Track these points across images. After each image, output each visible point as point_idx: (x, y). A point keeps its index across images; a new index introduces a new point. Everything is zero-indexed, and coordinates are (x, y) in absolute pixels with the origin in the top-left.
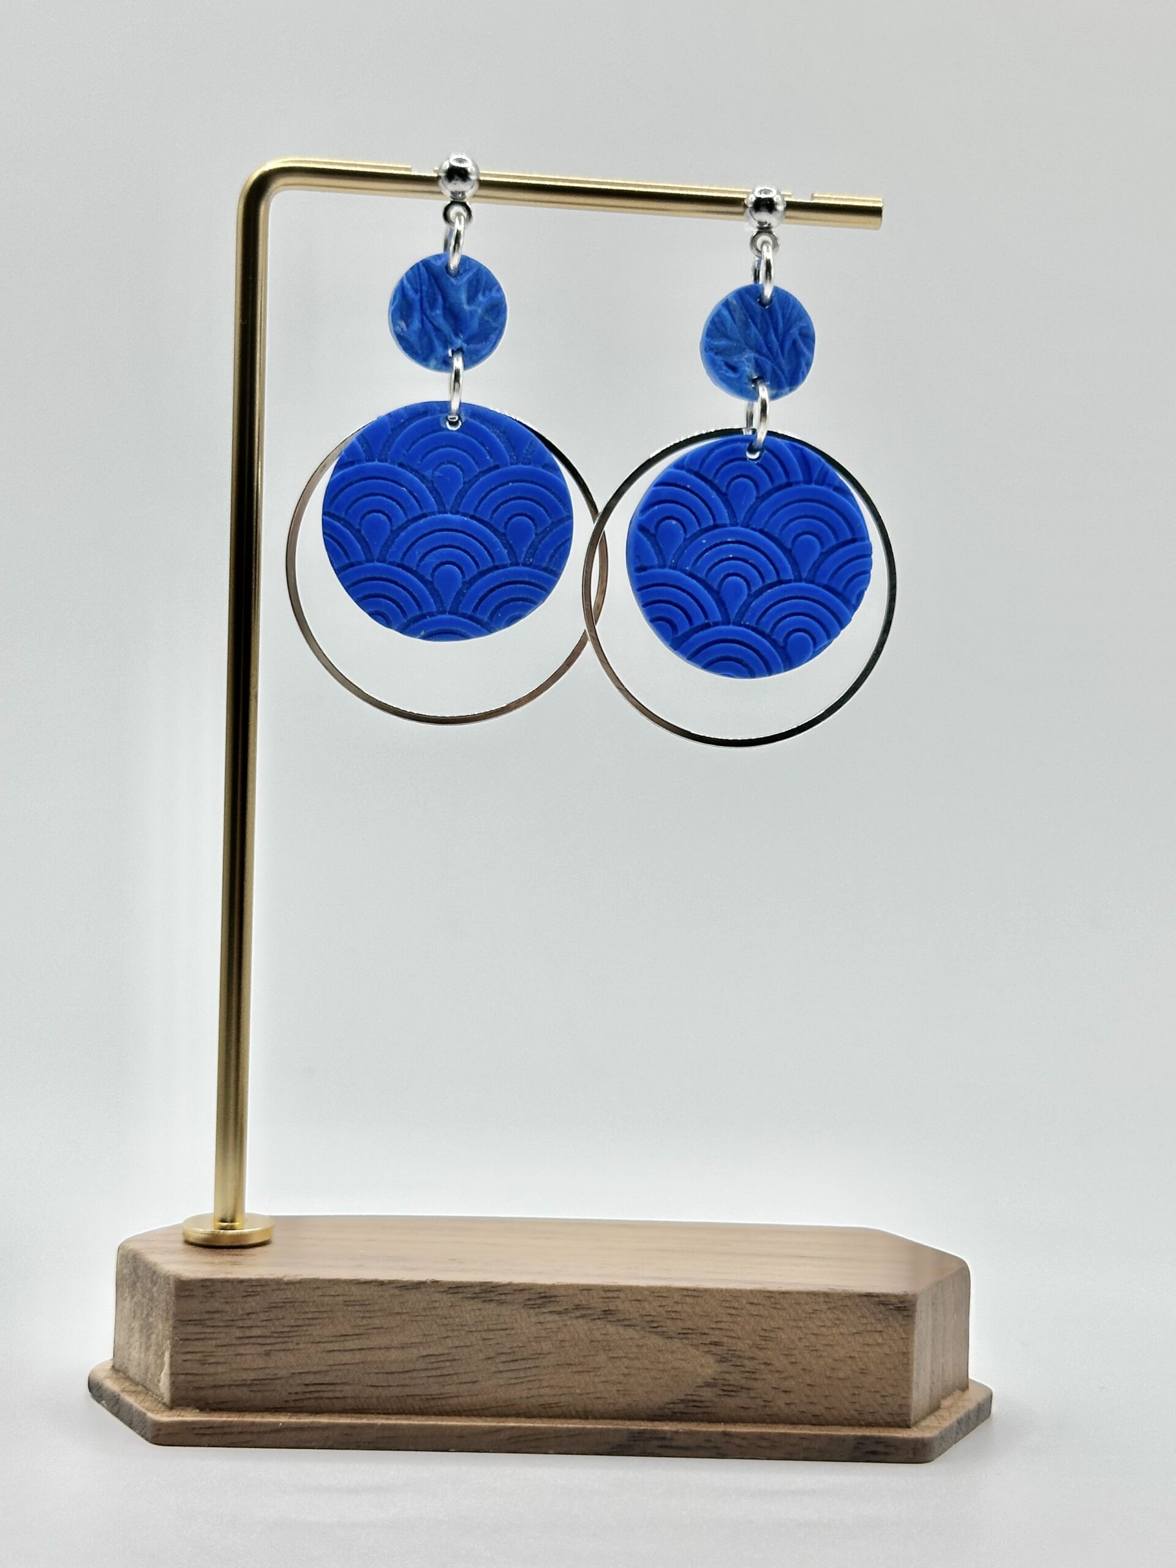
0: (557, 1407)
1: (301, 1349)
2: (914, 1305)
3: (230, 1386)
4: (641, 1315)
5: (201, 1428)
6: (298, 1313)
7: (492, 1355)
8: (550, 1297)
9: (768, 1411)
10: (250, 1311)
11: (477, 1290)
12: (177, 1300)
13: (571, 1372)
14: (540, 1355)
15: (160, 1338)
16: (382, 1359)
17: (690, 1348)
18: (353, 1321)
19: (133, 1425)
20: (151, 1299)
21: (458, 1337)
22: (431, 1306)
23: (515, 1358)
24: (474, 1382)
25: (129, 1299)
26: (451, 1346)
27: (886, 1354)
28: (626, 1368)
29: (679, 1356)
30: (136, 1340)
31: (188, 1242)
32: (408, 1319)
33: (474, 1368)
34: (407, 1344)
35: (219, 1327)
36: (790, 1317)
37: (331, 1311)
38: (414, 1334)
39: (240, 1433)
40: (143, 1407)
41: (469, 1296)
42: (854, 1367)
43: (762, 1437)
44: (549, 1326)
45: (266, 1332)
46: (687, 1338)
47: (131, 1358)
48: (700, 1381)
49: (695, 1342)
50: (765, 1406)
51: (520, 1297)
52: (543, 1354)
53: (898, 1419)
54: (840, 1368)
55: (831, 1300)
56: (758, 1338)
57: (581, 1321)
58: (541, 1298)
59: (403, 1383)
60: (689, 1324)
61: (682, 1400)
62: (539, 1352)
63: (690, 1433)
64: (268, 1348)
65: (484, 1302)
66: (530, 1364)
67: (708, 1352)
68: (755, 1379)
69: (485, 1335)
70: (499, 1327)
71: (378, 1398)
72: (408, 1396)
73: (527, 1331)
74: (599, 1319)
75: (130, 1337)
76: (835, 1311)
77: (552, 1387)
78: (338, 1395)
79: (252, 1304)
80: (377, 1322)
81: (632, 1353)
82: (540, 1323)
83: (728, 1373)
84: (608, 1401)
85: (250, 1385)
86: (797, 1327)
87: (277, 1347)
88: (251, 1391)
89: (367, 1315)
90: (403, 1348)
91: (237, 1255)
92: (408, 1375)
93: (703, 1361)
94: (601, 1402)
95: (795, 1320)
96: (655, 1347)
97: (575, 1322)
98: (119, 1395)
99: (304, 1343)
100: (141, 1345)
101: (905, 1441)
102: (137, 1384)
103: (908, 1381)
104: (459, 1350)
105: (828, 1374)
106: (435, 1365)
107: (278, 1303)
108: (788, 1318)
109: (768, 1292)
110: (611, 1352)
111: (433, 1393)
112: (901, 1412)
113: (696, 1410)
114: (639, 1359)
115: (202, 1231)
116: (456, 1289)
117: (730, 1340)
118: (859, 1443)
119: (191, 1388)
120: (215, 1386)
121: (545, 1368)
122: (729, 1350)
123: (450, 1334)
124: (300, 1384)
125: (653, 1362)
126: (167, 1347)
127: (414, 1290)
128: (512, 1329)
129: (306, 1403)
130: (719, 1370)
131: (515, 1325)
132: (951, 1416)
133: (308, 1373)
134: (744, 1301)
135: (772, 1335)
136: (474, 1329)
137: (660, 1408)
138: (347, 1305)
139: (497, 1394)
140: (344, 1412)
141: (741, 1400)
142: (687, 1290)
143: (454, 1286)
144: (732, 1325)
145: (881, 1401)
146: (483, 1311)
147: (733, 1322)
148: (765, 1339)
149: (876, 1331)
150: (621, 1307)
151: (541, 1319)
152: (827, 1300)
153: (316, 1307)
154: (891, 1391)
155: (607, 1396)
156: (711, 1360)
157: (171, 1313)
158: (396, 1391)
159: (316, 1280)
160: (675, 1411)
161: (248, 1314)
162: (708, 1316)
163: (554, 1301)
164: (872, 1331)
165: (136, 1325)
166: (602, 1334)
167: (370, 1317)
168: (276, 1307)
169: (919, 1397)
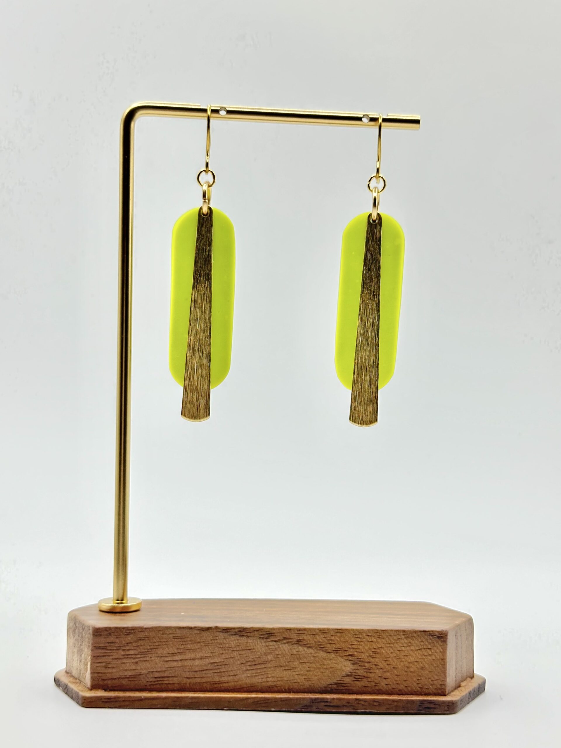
0: (275, 687)
1: (153, 660)
2: (447, 635)
3: (119, 678)
4: (315, 642)
5: (105, 699)
6: (151, 642)
7: (244, 662)
8: (271, 634)
9: (377, 688)
10: (128, 642)
11: (237, 630)
12: (93, 636)
13: (282, 670)
14: (266, 662)
15: (86, 656)
16: (192, 664)
17: (339, 657)
18: (177, 646)
19: (73, 698)
20: (82, 637)
21: (227, 653)
22: (214, 639)
23: (255, 663)
24: (235, 675)
25: (72, 638)
26: (224, 657)
27: (433, 660)
28: (309, 667)
29: (334, 662)
30: (76, 658)
31: (101, 611)
32: (203, 645)
33: (236, 668)
34: (203, 657)
35: (113, 650)
36: (387, 642)
37: (167, 641)
38: (207, 652)
39: (124, 701)
40: (78, 689)
41: (233, 633)
42: (418, 666)
43: (374, 700)
44: (271, 648)
45: (136, 652)
46: (336, 653)
47: (74, 666)
48: (344, 674)
49: (341, 655)
50: (376, 686)
51: (256, 633)
52: (268, 661)
53: (440, 691)
54: (411, 667)
55: (406, 634)
56: (371, 652)
57: (287, 645)
58: (267, 634)
59: (202, 676)
60: (338, 646)
61: (336, 684)
62: (266, 660)
63: (340, 699)
64: (137, 660)
65: (240, 636)
66: (263, 666)
67: (347, 659)
68: (371, 673)
69: (240, 652)
70: (247, 648)
71: (190, 684)
72: (204, 682)
73: (261, 650)
74: (295, 644)
75: (73, 656)
76: (408, 639)
77: (273, 677)
78: (171, 682)
79: (130, 638)
80: (189, 646)
81: (311, 660)
82: (267, 646)
83: (357, 669)
84: (300, 684)
85: (128, 678)
86: (390, 647)
87: (141, 659)
88: (129, 681)
89: (184, 643)
90: (201, 659)
91: (123, 616)
92: (204, 672)
93: (345, 664)
94: (297, 684)
95: (389, 643)
96: (322, 657)
97: (283, 645)
98: (67, 684)
99: (154, 657)
100: (78, 659)
101: (444, 702)
102: (76, 679)
103: (445, 673)
104: (228, 660)
105: (406, 669)
106: (217, 667)
107: (142, 638)
108: (386, 642)
109: (376, 630)
110: (301, 660)
111: (216, 681)
112: (441, 688)
113: (342, 688)
114: (314, 663)
115: (107, 606)
116: (226, 630)
117: (358, 654)
118: (421, 703)
119: (101, 679)
120: (112, 679)
121: (269, 668)
122: (357, 658)
123: (224, 652)
124: (152, 677)
125: (321, 665)
126: (89, 659)
127: (206, 631)
128: (254, 649)
129: (155, 686)
130: (353, 668)
131: (255, 647)
132: (465, 690)
133: (156, 671)
134: (364, 634)
135: (378, 651)
136: (235, 650)
137: (325, 687)
138: (174, 638)
139: (247, 681)
140: (173, 691)
141: (364, 683)
142: (337, 629)
143: (226, 629)
144: (358, 646)
145: (432, 683)
146: (239, 641)
147: (360, 645)
148: (375, 653)
149: (428, 649)
150: (305, 638)
151: (267, 644)
152: (404, 633)
153: (160, 639)
154: (436, 677)
155: (299, 681)
156: (349, 663)
157: (91, 643)
158: (198, 680)
159: (159, 627)
160: (333, 688)
161: (127, 643)
162: (348, 642)
163: (273, 636)
164: (426, 649)
165: (76, 650)
166: (296, 651)
167: (185, 644)
168: (140, 640)
169: (450, 680)
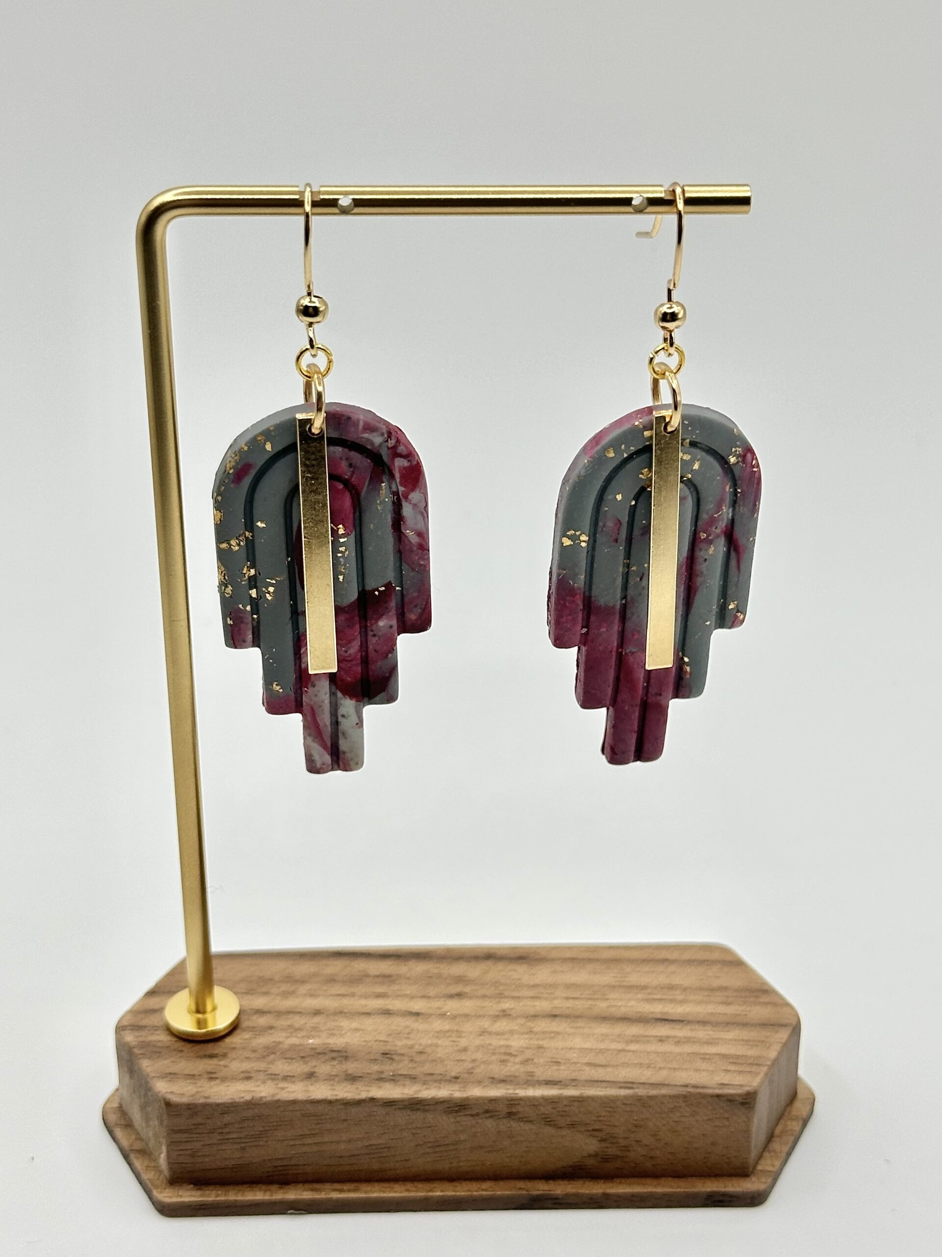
1: (269, 1145)
2: (755, 1099)
3: (216, 1169)
4: (537, 1114)
5: (196, 1206)
6: (266, 1123)
8: (465, 1105)
9: (638, 1170)
10: (227, 1123)
12: (167, 1115)
13: (483, 1152)
15: (157, 1130)
16: (334, 1149)
17: (577, 1134)
18: (309, 1126)
21: (392, 1133)
22: (370, 1115)
23: (439, 1144)
26: (387, 1138)
27: (732, 1132)
29: (568, 1139)
32: (352, 1123)
33: (407, 1152)
34: (353, 1139)
35: (203, 1133)
37: (291, 1120)
38: (358, 1132)
39: (227, 1207)
40: (148, 1178)
41: (401, 1107)
42: (706, 1141)
44: (464, 1124)
45: (242, 1135)
46: (574, 1127)
47: (135, 1116)
48: (585, 1154)
49: (580, 1130)
50: (636, 1166)
51: (441, 1107)
52: (460, 1141)
53: (739, 1170)
54: (695, 1142)
55: (688, 1100)
56: (630, 1126)
57: (490, 1120)
58: (458, 1106)
59: (352, 1163)
60: (575, 1119)
61: (571, 1165)
62: (457, 1140)
63: (577, 1195)
64: (243, 1145)
65: (412, 1110)
66: (451, 1147)
67: (591, 1135)
68: (628, 1151)
70: (425, 1126)
72: (355, 1169)
73: (447, 1127)
74: (504, 1118)
75: (132, 1101)
76: (691, 1106)
77: (469, 1161)
78: (301, 1171)
79: (228, 1118)
80: (328, 1126)
81: (531, 1138)
82: (457, 1122)
83: (606, 1147)
84: (514, 1168)
85: (232, 1169)
86: (661, 1117)
89: (320, 1122)
90: (350, 1141)
91: (211, 1056)
92: (355, 1158)
93: (587, 1141)
94: (507, 1169)
95: (660, 1113)
96: (549, 1134)
97: (485, 1120)
98: (128, 1154)
99: (271, 1141)
100: (142, 1116)
101: (745, 1194)
102: (142, 1140)
103: (748, 1147)
104: (394, 1141)
105: (686, 1146)
106: (375, 1151)
108: (654, 1112)
110: (514, 1138)
111: (375, 1168)
112: (741, 1167)
113: (581, 1172)
116: (390, 1104)
117: (608, 1128)
118: (709, 1196)
119: (185, 1171)
120: (205, 1170)
122: (608, 1134)
123: (386, 1131)
124: (270, 1167)
125: (547, 1143)
126: (163, 1141)
127: (356, 1105)
128: (436, 1126)
129: (275, 1178)
130: (600, 1146)
131: (438, 1124)
133: (277, 1159)
134: (619, 1103)
135: (642, 1123)
136: (405, 1128)
137: (553, 1172)
138: (304, 1117)
139: (426, 1167)
141: (618, 1164)
142: (574, 1097)
143: (389, 1101)
144: (609, 1118)
145: (727, 1160)
146: (412, 1116)
147: (611, 1116)
148: (636, 1126)
149: (724, 1118)
150: (521, 1110)
152: (685, 1100)
153: (279, 1118)
154: (735, 1154)
155: (512, 1165)
156: (593, 1140)
157: (164, 1121)
158: (347, 1168)
159: (278, 1101)
160: (566, 1172)
161: (225, 1125)
162: (591, 1113)
163: (467, 1108)
164: (721, 1118)
166: (506, 1127)
168: (248, 1120)
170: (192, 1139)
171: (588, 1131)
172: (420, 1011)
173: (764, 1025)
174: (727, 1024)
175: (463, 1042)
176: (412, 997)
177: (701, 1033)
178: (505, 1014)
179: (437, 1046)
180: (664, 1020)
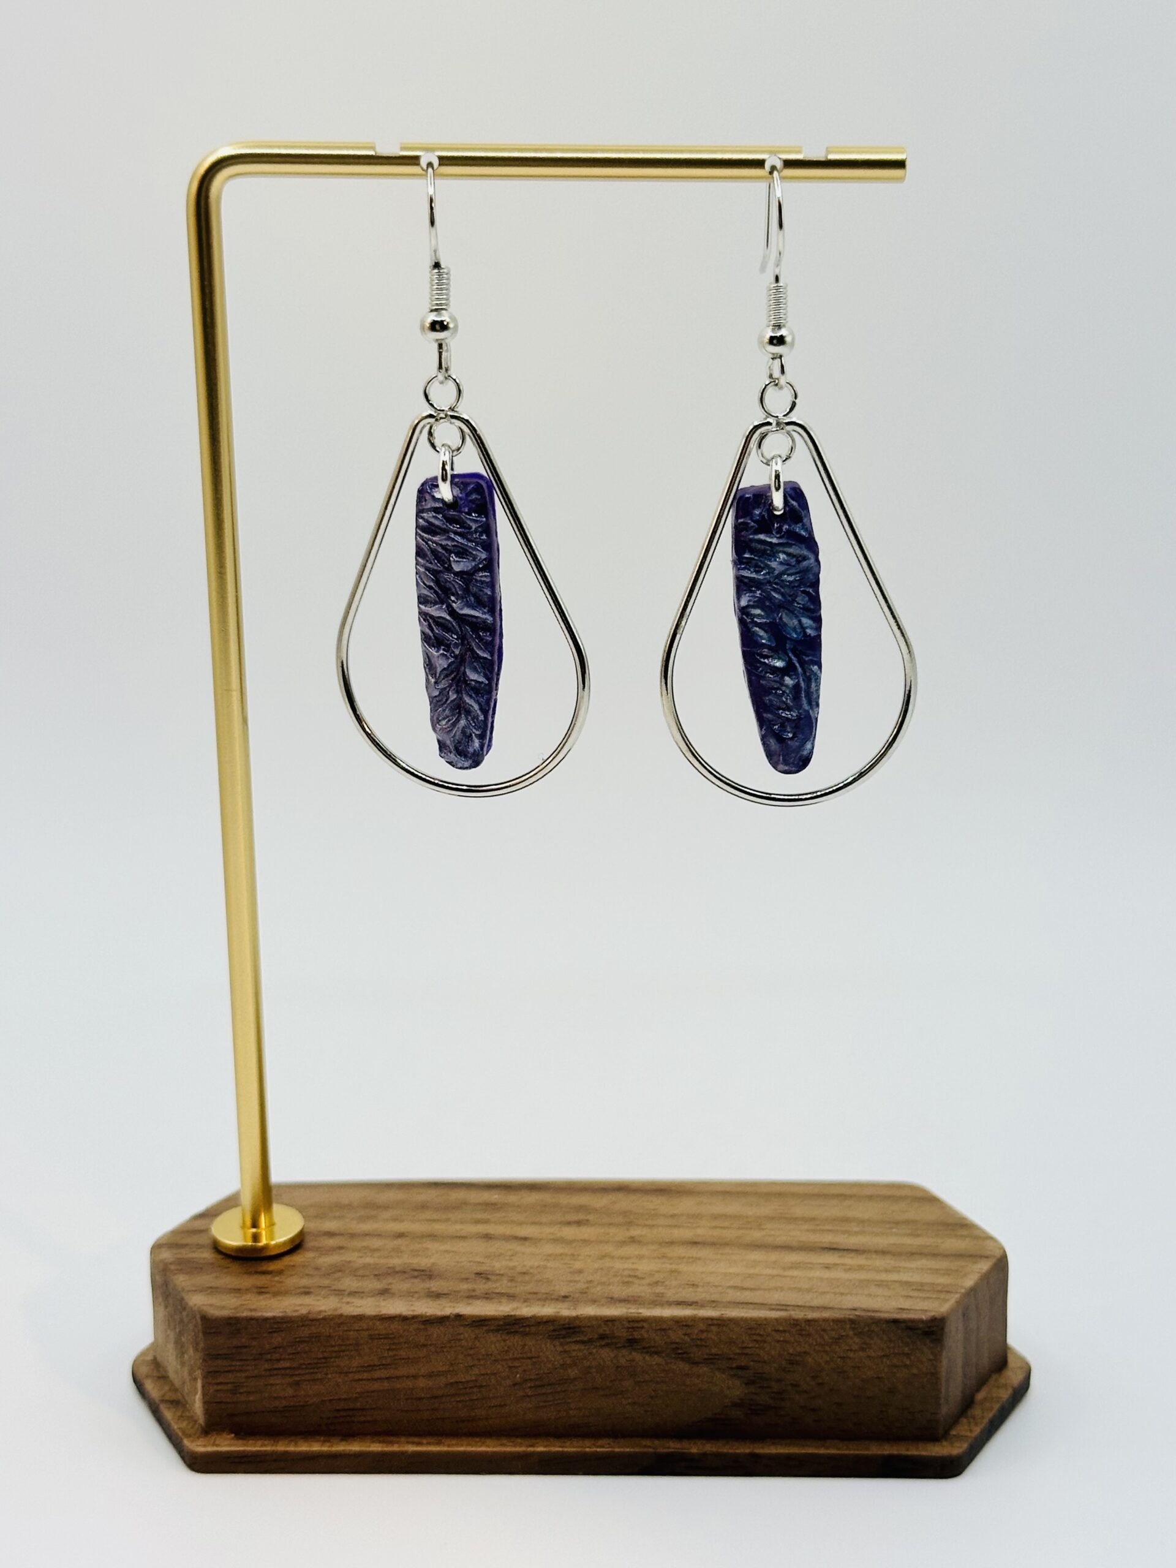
1: (330, 1379)
2: (942, 1329)
3: (263, 1412)
4: (666, 1343)
5: (236, 1457)
6: (324, 1347)
7: (520, 1381)
8: (574, 1328)
10: (277, 1346)
11: (501, 1323)
12: (204, 1335)
13: (599, 1396)
14: (567, 1380)
15: (192, 1362)
16: (411, 1386)
17: (716, 1372)
18: (379, 1353)
20: (181, 1321)
21: (484, 1365)
22: (455, 1338)
23: (542, 1383)
24: (501, 1406)
25: (163, 1306)
26: (478, 1373)
27: (915, 1375)
28: (653, 1391)
29: (706, 1379)
30: (173, 1350)
31: (217, 1250)
32: (434, 1350)
33: (502, 1394)
34: (435, 1373)
35: (247, 1360)
37: (357, 1344)
38: (441, 1363)
39: (275, 1460)
40: (180, 1428)
41: (493, 1328)
42: (882, 1387)
43: (789, 1457)
44: (574, 1354)
45: (295, 1364)
46: (711, 1363)
47: (169, 1361)
48: (727, 1402)
49: (721, 1367)
51: (544, 1329)
52: (570, 1380)
53: (927, 1433)
54: (868, 1388)
55: (857, 1326)
56: (784, 1362)
57: (607, 1350)
58: (565, 1329)
59: (433, 1408)
60: (714, 1351)
61: (711, 1418)
62: (565, 1378)
63: (718, 1454)
64: (297, 1379)
65: (508, 1333)
66: (558, 1388)
67: (734, 1375)
68: (784, 1399)
69: (511, 1363)
70: (525, 1356)
71: (409, 1422)
72: (438, 1419)
73: (553, 1360)
74: (624, 1347)
76: (861, 1336)
77: (580, 1409)
78: (369, 1418)
79: (277, 1339)
80: (403, 1353)
81: (659, 1377)
82: (565, 1352)
83: (755, 1394)
84: (637, 1421)
85: (282, 1412)
86: (823, 1351)
87: (308, 1377)
88: (284, 1417)
89: (393, 1347)
90: (430, 1376)
91: (264, 1273)
92: (438, 1400)
93: (730, 1384)
94: (629, 1421)
95: (821, 1345)
96: (681, 1372)
97: (600, 1350)
98: (158, 1403)
99: (332, 1374)
100: (176, 1356)
101: (933, 1458)
102: (176, 1390)
103: (937, 1398)
104: (486, 1377)
105: (856, 1393)
106: (463, 1391)
107: (304, 1338)
108: (814, 1343)
109: (794, 1320)
110: (637, 1377)
111: (463, 1416)
112: (929, 1426)
113: (724, 1428)
114: (665, 1383)
115: (229, 1245)
116: (480, 1322)
117: (756, 1364)
118: (887, 1461)
119: (226, 1414)
120: (248, 1413)
121: (572, 1392)
122: (755, 1373)
123: (476, 1362)
124: (330, 1411)
125: (679, 1385)
126: (199, 1374)
127: (438, 1324)
128: (538, 1357)
129: (338, 1427)
130: (746, 1391)
131: (541, 1354)
133: (339, 1399)
134: (770, 1329)
135: (799, 1359)
136: (500, 1359)
137: (689, 1427)
138: (372, 1339)
139: (526, 1416)
140: (375, 1435)
141: (769, 1418)
142: (712, 1319)
143: (479, 1319)
144: (757, 1350)
145: (909, 1416)
146: (508, 1342)
147: (759, 1348)
148: (791, 1362)
149: (904, 1354)
150: (646, 1336)
151: (567, 1348)
152: (853, 1326)
153: (343, 1340)
154: (919, 1407)
155: (635, 1416)
156: (738, 1383)
157: (200, 1345)
158: (425, 1416)
159: (341, 1315)
160: (704, 1429)
161: (275, 1348)
162: (734, 1343)
163: (578, 1332)
164: (899, 1354)
166: (627, 1361)
167: (396, 1349)
168: (303, 1341)
170: (233, 1368)
171: (732, 1368)
172: (527, 1236)
173: (959, 1256)
174: (912, 1254)
175: (578, 1265)
176: (521, 1224)
177: (879, 1262)
178: (633, 1240)
179: (545, 1267)
180: (832, 1249)
